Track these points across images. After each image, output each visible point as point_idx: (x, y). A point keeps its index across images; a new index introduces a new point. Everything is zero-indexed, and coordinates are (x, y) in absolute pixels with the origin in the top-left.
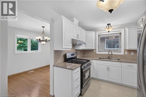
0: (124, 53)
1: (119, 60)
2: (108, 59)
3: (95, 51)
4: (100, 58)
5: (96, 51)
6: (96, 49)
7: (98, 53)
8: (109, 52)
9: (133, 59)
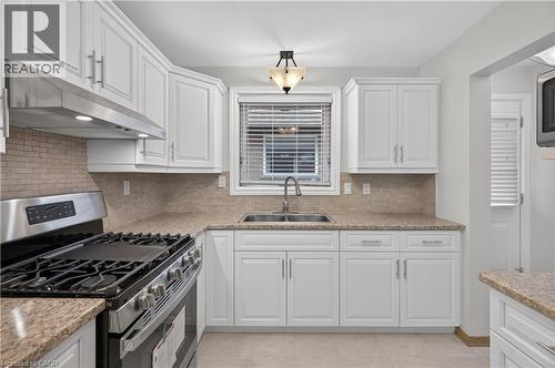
0: (342, 190)
1: (324, 219)
2: (283, 219)
3: (222, 182)
4: (247, 220)
5: (228, 185)
6: (227, 174)
7: (236, 190)
8: (286, 185)
9: (369, 212)
